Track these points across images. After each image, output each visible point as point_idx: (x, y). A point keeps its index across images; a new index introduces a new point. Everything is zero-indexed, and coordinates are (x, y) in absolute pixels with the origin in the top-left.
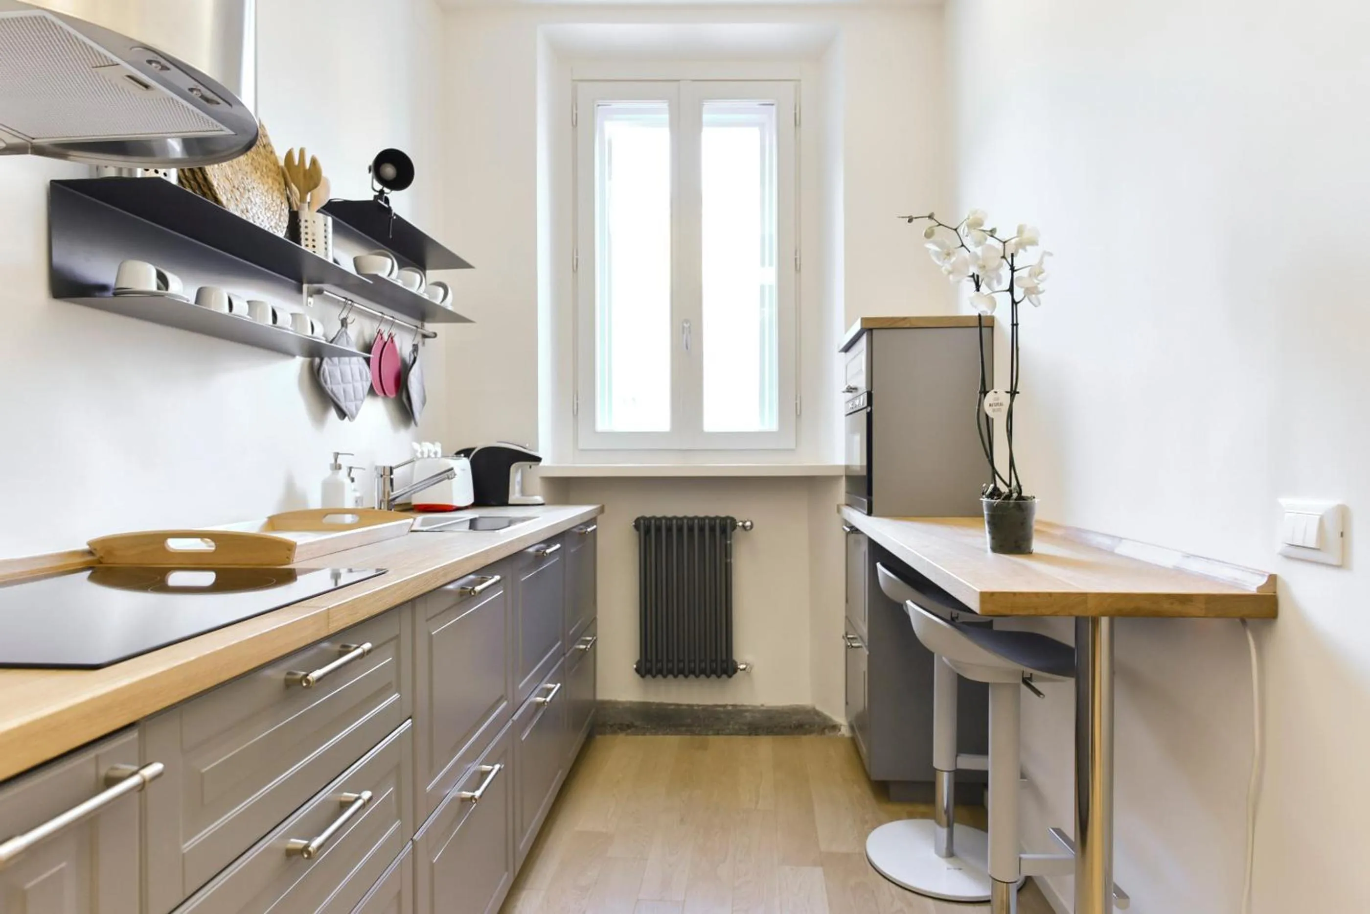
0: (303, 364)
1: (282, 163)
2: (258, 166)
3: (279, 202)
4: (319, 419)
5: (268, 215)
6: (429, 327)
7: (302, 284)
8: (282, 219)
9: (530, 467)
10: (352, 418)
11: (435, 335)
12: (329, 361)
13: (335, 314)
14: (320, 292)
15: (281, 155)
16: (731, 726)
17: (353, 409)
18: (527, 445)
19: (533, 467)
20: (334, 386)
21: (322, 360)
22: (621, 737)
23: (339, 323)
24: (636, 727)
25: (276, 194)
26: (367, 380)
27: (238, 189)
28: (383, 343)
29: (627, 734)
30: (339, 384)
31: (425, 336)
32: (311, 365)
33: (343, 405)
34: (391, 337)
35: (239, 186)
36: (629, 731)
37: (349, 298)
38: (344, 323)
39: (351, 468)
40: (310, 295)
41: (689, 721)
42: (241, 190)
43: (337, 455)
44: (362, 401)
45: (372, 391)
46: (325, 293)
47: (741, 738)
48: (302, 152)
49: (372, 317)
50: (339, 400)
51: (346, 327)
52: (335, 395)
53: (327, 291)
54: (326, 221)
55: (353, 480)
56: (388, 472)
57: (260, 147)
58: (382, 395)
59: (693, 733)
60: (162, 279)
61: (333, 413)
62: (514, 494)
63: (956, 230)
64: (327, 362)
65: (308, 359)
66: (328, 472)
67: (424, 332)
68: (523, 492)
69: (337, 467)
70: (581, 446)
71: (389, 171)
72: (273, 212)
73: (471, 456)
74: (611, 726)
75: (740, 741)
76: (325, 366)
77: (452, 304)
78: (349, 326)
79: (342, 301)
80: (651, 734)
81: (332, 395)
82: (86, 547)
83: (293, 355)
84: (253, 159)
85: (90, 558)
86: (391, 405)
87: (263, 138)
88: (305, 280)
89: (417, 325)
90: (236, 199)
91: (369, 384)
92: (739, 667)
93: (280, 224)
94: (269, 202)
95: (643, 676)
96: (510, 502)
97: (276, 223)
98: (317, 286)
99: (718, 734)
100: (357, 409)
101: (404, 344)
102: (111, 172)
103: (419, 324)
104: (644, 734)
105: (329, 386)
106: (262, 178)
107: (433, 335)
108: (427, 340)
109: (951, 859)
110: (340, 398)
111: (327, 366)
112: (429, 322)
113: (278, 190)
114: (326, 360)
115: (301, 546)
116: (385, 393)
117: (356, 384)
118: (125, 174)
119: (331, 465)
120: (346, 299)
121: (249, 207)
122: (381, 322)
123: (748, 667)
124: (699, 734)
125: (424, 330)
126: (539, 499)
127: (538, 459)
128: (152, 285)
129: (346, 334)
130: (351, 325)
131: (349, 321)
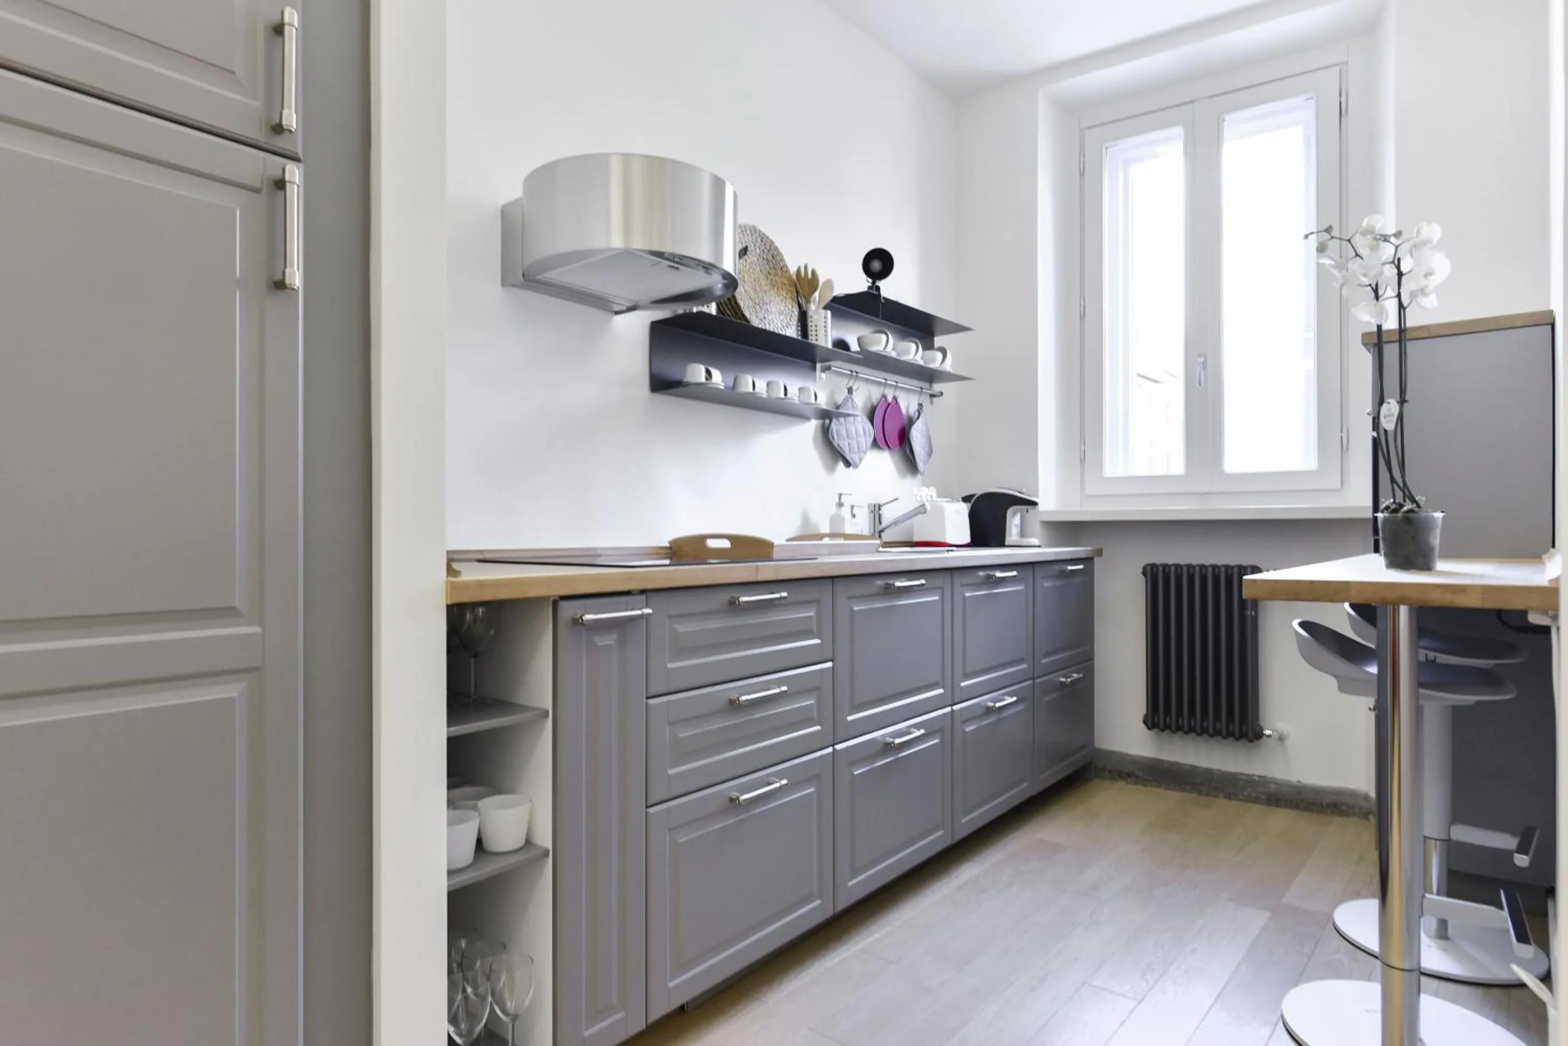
0: (817, 426)
1: (794, 277)
2: (774, 284)
3: (790, 307)
4: (831, 469)
5: (782, 318)
6: (937, 387)
7: (815, 363)
8: (792, 319)
9: (1027, 511)
10: (856, 466)
11: (942, 393)
12: (836, 422)
13: (844, 383)
14: (829, 368)
15: (793, 270)
16: (1245, 793)
17: (857, 459)
18: (1024, 490)
19: (1030, 511)
20: (841, 442)
21: (831, 421)
22: (1121, 784)
23: (847, 391)
24: (1137, 777)
25: (789, 301)
26: (870, 435)
27: (759, 305)
28: (887, 404)
29: (1127, 783)
30: (845, 439)
31: (932, 396)
32: (823, 425)
33: (848, 457)
34: (895, 398)
35: (759, 302)
36: (1129, 780)
37: (854, 370)
38: (850, 390)
39: (852, 507)
40: (823, 370)
41: (1199, 781)
42: (761, 305)
43: (840, 495)
44: (865, 453)
45: (875, 444)
46: (833, 368)
47: (1256, 807)
48: (806, 267)
49: (879, 383)
50: (844, 452)
51: (852, 394)
52: (840, 448)
53: (834, 367)
54: (826, 314)
55: (854, 516)
56: (877, 509)
57: (778, 270)
58: (887, 447)
59: (1200, 793)
60: (708, 372)
61: (841, 465)
62: (1011, 535)
63: (1349, 241)
64: (835, 423)
65: (820, 422)
66: (834, 509)
67: (931, 392)
68: (1022, 534)
69: (840, 505)
70: (1089, 491)
71: (876, 265)
72: (785, 315)
73: (972, 502)
74: (1110, 772)
75: (1256, 809)
76: (833, 425)
77: (952, 366)
78: (854, 393)
79: (849, 374)
80: (1152, 786)
81: (838, 449)
82: (668, 545)
83: (808, 419)
84: (772, 280)
85: (669, 551)
86: (897, 457)
87: (780, 263)
88: (818, 359)
89: (921, 386)
90: (757, 312)
91: (872, 439)
92: (1264, 732)
93: (791, 323)
94: (782, 309)
95: (1149, 728)
96: (1007, 543)
97: (788, 323)
98: (827, 364)
99: (1230, 798)
100: (861, 459)
101: (908, 404)
102: (680, 311)
103: (926, 385)
104: (1145, 785)
105: (836, 442)
106: (778, 292)
107: (940, 394)
108: (935, 399)
109: (1443, 942)
110: (845, 451)
111: (834, 426)
112: (936, 383)
113: (791, 298)
114: (834, 420)
115: (778, 546)
116: (889, 447)
117: (859, 439)
118: (688, 311)
119: (837, 503)
120: (851, 371)
121: (766, 316)
122: (885, 386)
123: (1275, 733)
124: (1207, 795)
125: (933, 391)
126: (1035, 541)
127: (1034, 504)
128: (702, 379)
129: (852, 399)
130: (856, 393)
131: (854, 388)
